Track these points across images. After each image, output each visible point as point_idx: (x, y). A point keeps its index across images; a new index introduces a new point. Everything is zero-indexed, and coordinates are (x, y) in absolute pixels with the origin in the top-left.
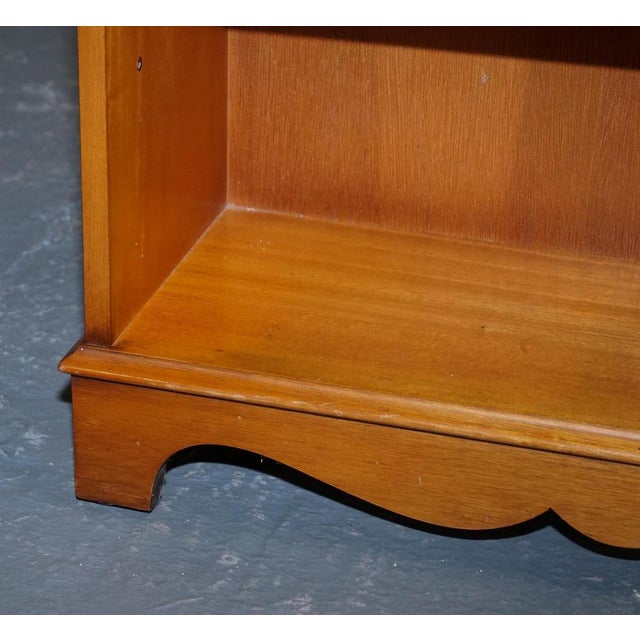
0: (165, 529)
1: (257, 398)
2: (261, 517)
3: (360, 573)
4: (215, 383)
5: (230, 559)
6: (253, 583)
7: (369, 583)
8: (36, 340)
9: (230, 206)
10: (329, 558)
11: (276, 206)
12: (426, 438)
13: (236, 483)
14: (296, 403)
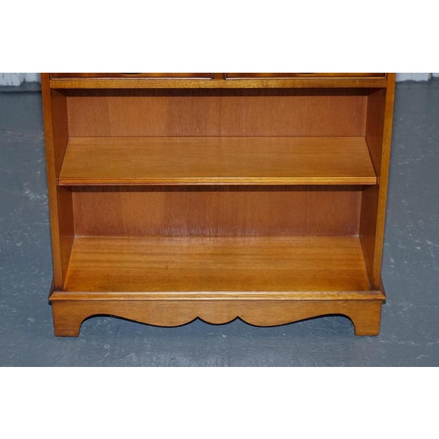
0: (84, 341)
1: (111, 299)
2: (110, 332)
3: (145, 344)
4: (97, 296)
5: (107, 347)
6: (116, 352)
7: (149, 346)
8: (16, 287)
9: (76, 236)
10: (135, 341)
11: (91, 234)
12: (161, 303)
13: (99, 323)
14: (122, 299)
